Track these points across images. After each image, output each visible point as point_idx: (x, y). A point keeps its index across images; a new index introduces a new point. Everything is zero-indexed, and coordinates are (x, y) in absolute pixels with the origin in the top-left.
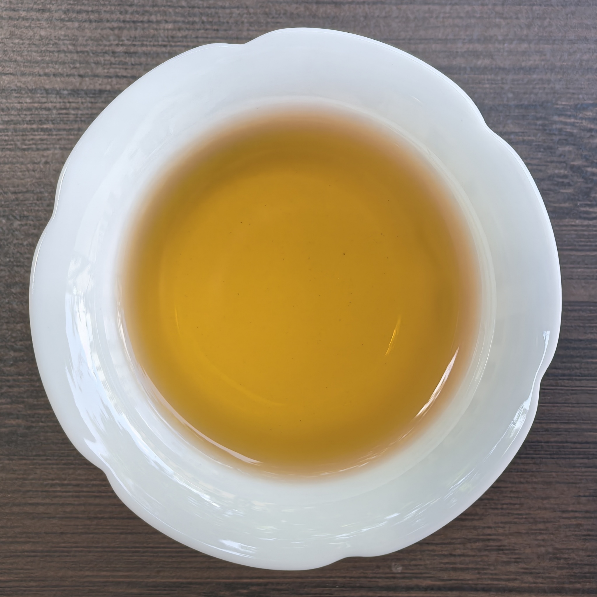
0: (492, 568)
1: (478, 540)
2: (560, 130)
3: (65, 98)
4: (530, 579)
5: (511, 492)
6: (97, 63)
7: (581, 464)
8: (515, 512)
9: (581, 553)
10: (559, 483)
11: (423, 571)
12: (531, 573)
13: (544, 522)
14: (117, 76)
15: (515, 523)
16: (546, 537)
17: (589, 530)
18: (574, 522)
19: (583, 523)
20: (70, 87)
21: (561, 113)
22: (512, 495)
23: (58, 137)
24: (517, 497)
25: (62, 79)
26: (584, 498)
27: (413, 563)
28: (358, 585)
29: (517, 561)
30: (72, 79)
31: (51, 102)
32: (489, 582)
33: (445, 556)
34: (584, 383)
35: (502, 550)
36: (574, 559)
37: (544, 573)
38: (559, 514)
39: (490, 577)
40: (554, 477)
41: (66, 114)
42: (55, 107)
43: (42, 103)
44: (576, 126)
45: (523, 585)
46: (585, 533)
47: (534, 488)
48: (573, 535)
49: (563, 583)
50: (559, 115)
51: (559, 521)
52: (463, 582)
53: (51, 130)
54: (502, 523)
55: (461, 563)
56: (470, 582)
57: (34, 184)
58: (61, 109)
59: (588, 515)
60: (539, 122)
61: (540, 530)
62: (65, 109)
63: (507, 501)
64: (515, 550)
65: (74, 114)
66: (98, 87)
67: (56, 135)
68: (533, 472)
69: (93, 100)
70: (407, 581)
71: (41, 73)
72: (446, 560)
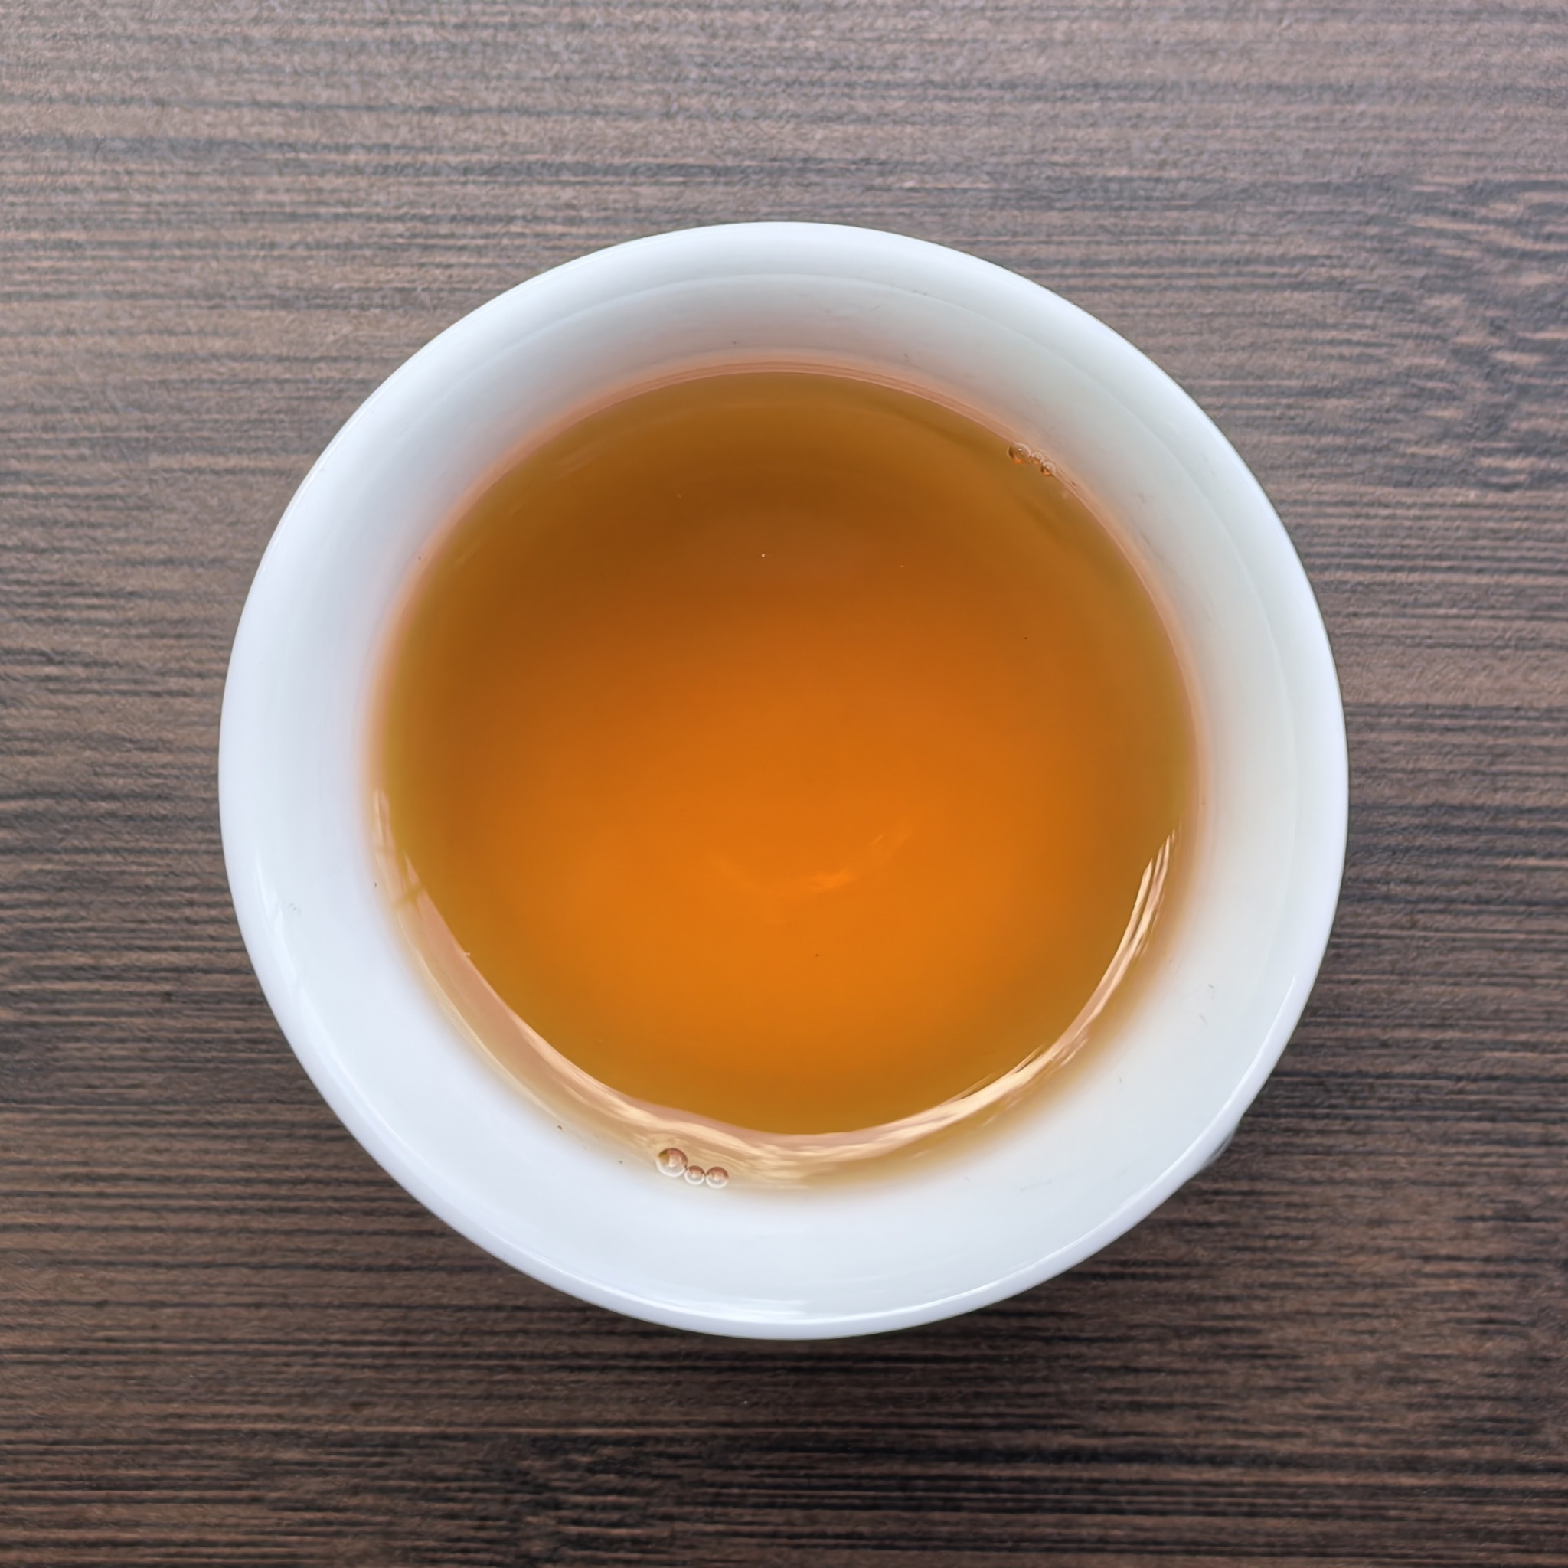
0: (1237, 1404)
1: (1199, 1331)
2: (1429, 252)
3: (116, 160)
4: (1337, 1435)
5: (1290, 1205)
6: (203, 68)
7: (1474, 1133)
8: (1298, 1258)
9: (1473, 1368)
10: (1414, 1183)
11: (1053, 1411)
12: (1339, 1419)
13: (1376, 1286)
14: (256, 104)
15: (1299, 1288)
16: (1376, 1324)
17: (1493, 1308)
18: (1454, 1286)
19: (1476, 1288)
20: (130, 132)
21: (1430, 205)
22: (1292, 1214)
23: (98, 265)
24: (1305, 1220)
25: (111, 109)
26: (1480, 1225)
27: (1026, 1388)
28: (881, 1445)
29: (1302, 1387)
30: (135, 110)
31: (82, 171)
32: (1230, 1441)
33: (1111, 1371)
34: (1485, 921)
35: (1263, 1357)
36: (1452, 1383)
37: (1371, 1419)
38: (1415, 1265)
39: (1231, 1427)
40: (1402, 1169)
41: (119, 203)
42: (91, 184)
43: (54, 173)
44: (1470, 242)
45: (1317, 1450)
46: (1483, 1315)
47: (1351, 1197)
48: (1449, 1321)
49: (1423, 1445)
50: (1428, 211)
51: (1414, 1285)
52: (1160, 1440)
53: (79, 245)
54: (1262, 1286)
55: (1152, 1390)
56: (1177, 1441)
57: (34, 390)
58: (107, 189)
59: (1491, 1268)
60: (1373, 230)
61: (1363, 1305)
62: (118, 189)
63: (1278, 1229)
64: (1295, 1357)
65: (140, 205)
66: (204, 132)
67: (94, 258)
68: (1346, 1153)
69: (190, 166)
70: (1010, 1434)
71: (55, 92)
72: (1111, 1383)
